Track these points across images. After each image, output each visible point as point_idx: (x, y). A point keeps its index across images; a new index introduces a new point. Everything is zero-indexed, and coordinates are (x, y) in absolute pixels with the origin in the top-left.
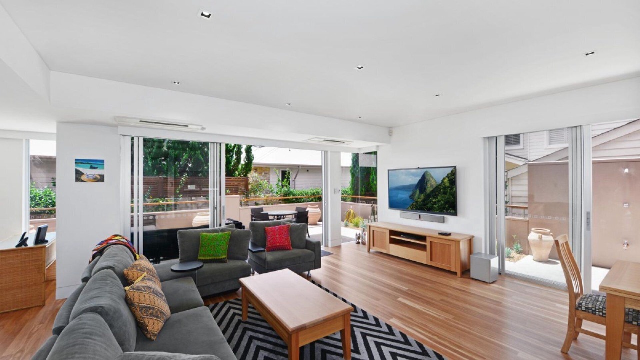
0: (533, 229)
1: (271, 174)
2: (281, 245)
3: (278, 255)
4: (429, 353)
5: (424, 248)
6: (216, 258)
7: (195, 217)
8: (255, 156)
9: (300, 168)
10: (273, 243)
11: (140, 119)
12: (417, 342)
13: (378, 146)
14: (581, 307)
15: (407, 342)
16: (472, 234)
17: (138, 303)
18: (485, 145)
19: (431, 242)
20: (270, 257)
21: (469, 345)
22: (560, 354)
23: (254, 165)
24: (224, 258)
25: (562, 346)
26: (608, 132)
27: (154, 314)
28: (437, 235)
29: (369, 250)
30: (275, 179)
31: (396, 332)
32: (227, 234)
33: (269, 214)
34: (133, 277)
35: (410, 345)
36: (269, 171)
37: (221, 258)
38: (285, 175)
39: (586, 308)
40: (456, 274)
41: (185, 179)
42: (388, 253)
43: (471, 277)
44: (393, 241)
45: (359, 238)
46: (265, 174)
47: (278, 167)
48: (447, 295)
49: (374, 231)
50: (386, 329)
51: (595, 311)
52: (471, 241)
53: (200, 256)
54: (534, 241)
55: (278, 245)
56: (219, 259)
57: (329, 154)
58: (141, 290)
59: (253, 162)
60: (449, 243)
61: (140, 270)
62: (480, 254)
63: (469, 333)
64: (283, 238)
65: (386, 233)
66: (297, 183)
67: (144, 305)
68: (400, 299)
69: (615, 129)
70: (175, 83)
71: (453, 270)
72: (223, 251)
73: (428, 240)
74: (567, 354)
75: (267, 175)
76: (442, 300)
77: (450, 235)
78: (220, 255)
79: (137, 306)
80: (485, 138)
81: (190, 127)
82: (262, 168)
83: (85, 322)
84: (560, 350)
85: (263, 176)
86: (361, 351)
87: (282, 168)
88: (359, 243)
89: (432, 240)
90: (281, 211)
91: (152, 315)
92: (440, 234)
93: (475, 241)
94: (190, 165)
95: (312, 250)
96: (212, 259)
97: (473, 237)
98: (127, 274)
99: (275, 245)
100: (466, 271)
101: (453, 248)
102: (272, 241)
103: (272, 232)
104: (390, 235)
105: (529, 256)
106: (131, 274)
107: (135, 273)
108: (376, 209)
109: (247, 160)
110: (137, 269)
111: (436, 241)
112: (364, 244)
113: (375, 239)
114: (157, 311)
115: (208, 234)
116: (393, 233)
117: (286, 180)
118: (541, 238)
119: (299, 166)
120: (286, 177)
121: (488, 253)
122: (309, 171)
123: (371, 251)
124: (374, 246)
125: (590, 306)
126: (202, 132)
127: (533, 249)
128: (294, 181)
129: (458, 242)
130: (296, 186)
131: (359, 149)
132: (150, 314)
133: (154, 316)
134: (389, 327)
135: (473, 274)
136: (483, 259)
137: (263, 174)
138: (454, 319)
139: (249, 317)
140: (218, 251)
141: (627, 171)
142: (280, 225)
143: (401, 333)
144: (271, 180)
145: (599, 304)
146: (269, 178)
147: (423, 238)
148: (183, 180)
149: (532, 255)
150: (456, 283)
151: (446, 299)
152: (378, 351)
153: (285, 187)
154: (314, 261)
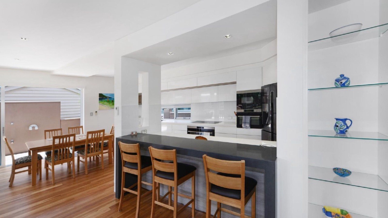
14: (16, 164)
74: (11, 186)
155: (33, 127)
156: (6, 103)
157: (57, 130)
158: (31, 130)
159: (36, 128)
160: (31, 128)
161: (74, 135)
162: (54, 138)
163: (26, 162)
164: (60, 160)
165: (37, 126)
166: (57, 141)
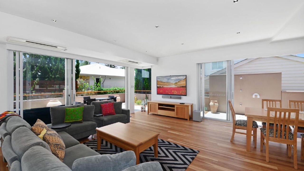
0: (211, 101)
1: (90, 80)
2: (110, 112)
3: (110, 117)
4: (187, 149)
5: (173, 110)
6: (76, 121)
7: (48, 102)
8: (81, 70)
9: (106, 77)
10: (106, 112)
11: (26, 40)
12: (182, 146)
13: (152, 66)
14: (237, 124)
15: (178, 147)
16: (192, 103)
17: (52, 142)
18: (197, 66)
19: (177, 107)
20: (105, 118)
21: (200, 144)
22: (230, 142)
23: (80, 74)
24: (81, 121)
25: (230, 140)
26: (238, 63)
27: (61, 148)
28: (179, 104)
29: (148, 114)
30: (92, 82)
31: (172, 143)
32: (82, 108)
33: (96, 99)
34: (38, 131)
35: (179, 147)
36: (89, 78)
37: (79, 120)
38: (98, 80)
39: (239, 124)
40: (187, 120)
41: (37, 81)
42: (157, 114)
43: (193, 120)
44: (159, 109)
45: (142, 109)
46: (87, 79)
47: (94, 76)
48: (186, 128)
49: (150, 105)
50: (168, 143)
51: (241, 125)
52: (192, 106)
53: (66, 121)
54: (212, 105)
55: (109, 112)
56: (78, 121)
57: (129, 68)
58: (52, 135)
59: (80, 73)
60: (184, 107)
61: (41, 127)
62: (195, 110)
63: (199, 140)
64: (111, 109)
65: (156, 105)
66: (104, 85)
67: (55, 143)
68: (169, 131)
69: (241, 61)
70: (53, 21)
71: (186, 118)
72: (80, 117)
73: (176, 106)
74: (232, 142)
75: (88, 80)
76: (185, 130)
77: (184, 104)
78: (79, 119)
79: (52, 144)
80: (197, 64)
81: (58, 47)
82: (85, 76)
83: (37, 150)
84: (230, 141)
85: (85, 81)
86: (161, 153)
87: (96, 77)
88: (142, 111)
89: (177, 106)
90: (101, 98)
91: (60, 148)
92: (180, 104)
93: (194, 106)
94: (40, 74)
95: (125, 114)
96: (74, 122)
97: (193, 104)
98: (34, 129)
99: (107, 113)
100: (191, 118)
101: (186, 109)
102: (105, 111)
103: (105, 106)
104: (159, 106)
105: (209, 112)
106: (37, 129)
107: (39, 128)
108: (147, 96)
109: (76, 72)
110: (40, 126)
111: (179, 106)
112: (145, 111)
113: (151, 108)
114: (62, 146)
115: (70, 108)
116: (160, 105)
117: (99, 83)
118: (214, 104)
119: (106, 76)
120: (99, 81)
121: (198, 110)
122: (111, 79)
123: (149, 114)
124: (151, 111)
125: (240, 123)
126: (64, 52)
127: (211, 109)
128: (103, 84)
129: (188, 106)
130: (104, 86)
131: (142, 67)
132: (59, 148)
133: (61, 149)
134: (169, 142)
135: (194, 119)
136: (196, 112)
137: (86, 80)
138: (192, 136)
139: (101, 148)
140: (77, 117)
141: (241, 78)
142: (108, 103)
143: (174, 144)
144: (90, 83)
145: (242, 122)
146: (89, 82)
147: (173, 106)
148: (35, 82)
149: (211, 111)
150: (188, 123)
151: (186, 129)
152: (168, 151)
153: (99, 87)
154: (127, 119)
155: (256, 96)
156: (235, 75)
157: (275, 101)
158: (254, 98)
159: (258, 97)
160: (254, 96)
161: (297, 112)
162: (270, 110)
163: (243, 126)
164: (276, 137)
165: (259, 95)
166: (272, 114)
